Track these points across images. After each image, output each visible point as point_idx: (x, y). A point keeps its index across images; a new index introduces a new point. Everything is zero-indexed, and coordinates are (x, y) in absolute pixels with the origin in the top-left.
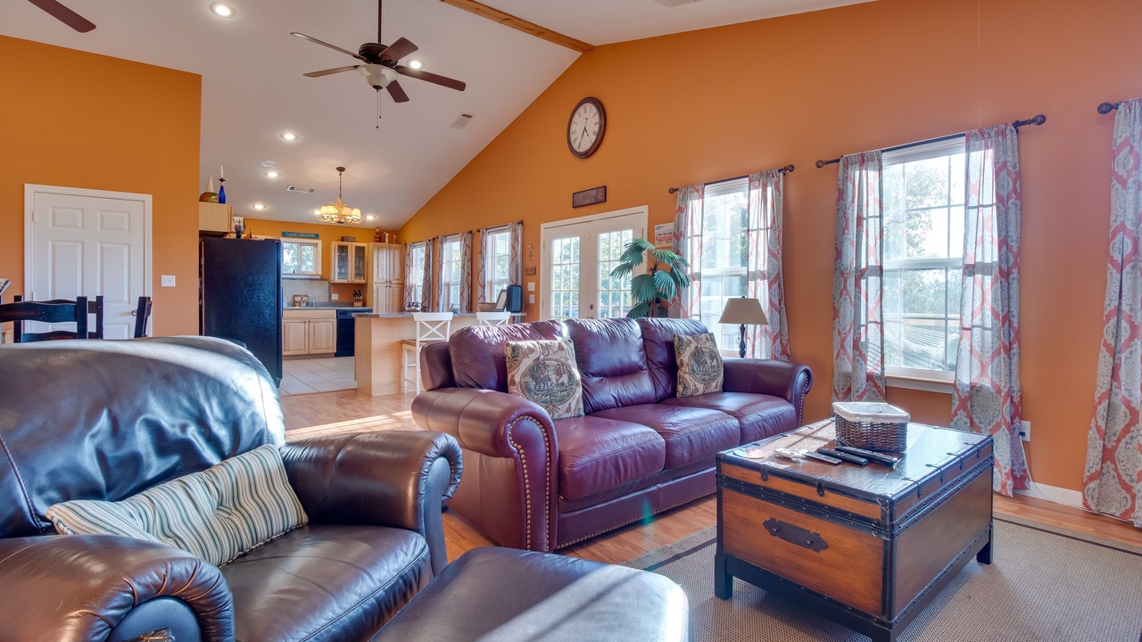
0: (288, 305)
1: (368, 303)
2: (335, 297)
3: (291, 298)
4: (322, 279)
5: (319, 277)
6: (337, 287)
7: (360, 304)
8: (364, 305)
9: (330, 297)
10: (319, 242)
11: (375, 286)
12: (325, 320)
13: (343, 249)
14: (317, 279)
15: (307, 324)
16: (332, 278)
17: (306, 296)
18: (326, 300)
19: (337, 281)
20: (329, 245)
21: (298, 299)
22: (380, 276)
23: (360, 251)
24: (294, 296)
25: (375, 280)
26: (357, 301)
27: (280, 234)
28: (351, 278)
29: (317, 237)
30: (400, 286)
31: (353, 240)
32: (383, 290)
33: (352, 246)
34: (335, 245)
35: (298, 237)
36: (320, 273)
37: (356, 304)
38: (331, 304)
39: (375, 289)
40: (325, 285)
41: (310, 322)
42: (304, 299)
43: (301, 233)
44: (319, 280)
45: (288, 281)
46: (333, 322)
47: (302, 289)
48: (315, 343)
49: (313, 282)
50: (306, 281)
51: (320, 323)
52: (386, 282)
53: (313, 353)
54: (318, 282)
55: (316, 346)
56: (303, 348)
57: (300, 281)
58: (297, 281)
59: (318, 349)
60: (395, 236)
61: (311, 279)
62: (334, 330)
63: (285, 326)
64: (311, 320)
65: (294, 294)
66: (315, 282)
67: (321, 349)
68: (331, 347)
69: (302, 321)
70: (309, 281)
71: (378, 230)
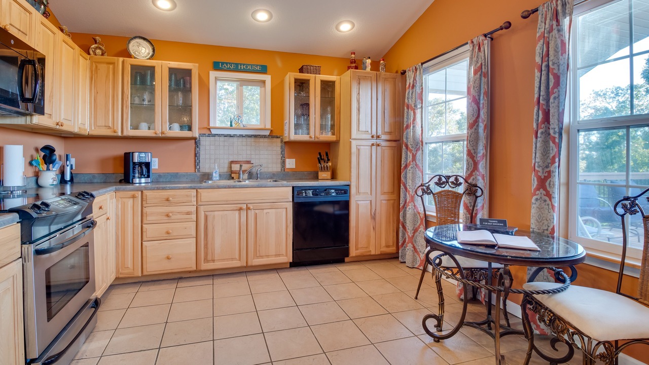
0: (221, 176)
1: (340, 172)
2: (291, 163)
3: (226, 165)
4: (272, 136)
5: (267, 133)
6: (293, 147)
7: (327, 174)
8: (334, 177)
9: (283, 163)
10: (267, 78)
11: (354, 144)
12: (273, 205)
13: (302, 86)
14: (265, 137)
15: (244, 213)
16: (286, 134)
17: (248, 162)
18: (277, 168)
19: (293, 137)
20: (282, 83)
21: (236, 167)
22: (362, 128)
23: (328, 87)
24: (232, 162)
25: (354, 134)
26: (324, 169)
27: (211, 66)
28: (315, 131)
29: (263, 70)
30: (394, 144)
31: (317, 71)
32: (365, 151)
33: (315, 81)
34: (290, 78)
35: (236, 70)
36: (269, 126)
37: (322, 175)
38: (284, 175)
39: (354, 149)
40: (277, 146)
41: (248, 209)
42: (245, 167)
43: (241, 64)
44: (267, 137)
45: (222, 139)
46: (286, 208)
47: (242, 151)
48: (258, 246)
49: (258, 140)
50: (249, 139)
51: (265, 211)
52: (370, 138)
53: (254, 264)
54: (266, 140)
55: (259, 251)
56: (237, 257)
57: (240, 139)
58: (235, 139)
59: (262, 257)
60: (382, 62)
61: (256, 136)
62: (289, 222)
63: (206, 217)
64: (251, 206)
65: (230, 160)
66: (262, 140)
67: (268, 256)
68: (284, 253)
69: (235, 208)
70: (253, 139)
71: (353, 56)
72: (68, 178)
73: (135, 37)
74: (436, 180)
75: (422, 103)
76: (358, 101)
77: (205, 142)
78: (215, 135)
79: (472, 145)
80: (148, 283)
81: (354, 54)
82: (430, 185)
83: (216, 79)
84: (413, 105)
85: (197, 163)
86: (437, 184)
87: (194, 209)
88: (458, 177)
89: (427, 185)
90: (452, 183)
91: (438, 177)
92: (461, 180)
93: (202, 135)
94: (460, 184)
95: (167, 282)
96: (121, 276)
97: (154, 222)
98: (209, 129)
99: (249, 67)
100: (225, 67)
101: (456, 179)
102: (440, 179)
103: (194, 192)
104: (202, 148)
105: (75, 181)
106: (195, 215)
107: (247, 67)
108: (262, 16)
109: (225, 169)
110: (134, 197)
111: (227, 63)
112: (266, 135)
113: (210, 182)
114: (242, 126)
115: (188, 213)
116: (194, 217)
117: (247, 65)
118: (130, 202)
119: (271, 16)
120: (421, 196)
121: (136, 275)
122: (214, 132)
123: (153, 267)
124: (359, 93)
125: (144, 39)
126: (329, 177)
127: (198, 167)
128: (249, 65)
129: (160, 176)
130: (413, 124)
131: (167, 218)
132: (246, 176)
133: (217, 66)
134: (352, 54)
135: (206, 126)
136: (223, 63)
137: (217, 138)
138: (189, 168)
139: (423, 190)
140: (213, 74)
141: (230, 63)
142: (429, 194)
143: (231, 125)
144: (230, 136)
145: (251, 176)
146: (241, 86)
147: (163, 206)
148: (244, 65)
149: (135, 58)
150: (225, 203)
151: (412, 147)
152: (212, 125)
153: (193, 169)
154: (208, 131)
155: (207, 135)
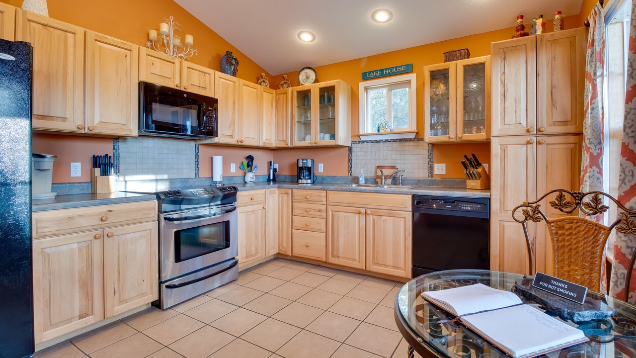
2: (440, 169)
3: (374, 170)
4: (417, 139)
5: (413, 136)
9: (431, 168)
10: (412, 77)
11: (496, 142)
12: (391, 212)
14: (410, 140)
15: (363, 217)
17: (393, 167)
19: (436, 139)
21: (379, 172)
22: (510, 118)
24: (378, 167)
25: (495, 130)
26: (471, 176)
27: (360, 76)
28: (457, 130)
29: (409, 69)
34: (425, 72)
35: (382, 76)
36: (414, 128)
37: (471, 183)
38: (431, 182)
40: (423, 149)
41: (367, 214)
42: (387, 172)
43: (386, 69)
44: (412, 141)
45: (370, 144)
46: (405, 218)
47: (388, 156)
48: (376, 253)
49: (403, 144)
50: (395, 144)
51: (383, 218)
52: (525, 133)
53: (372, 270)
54: (411, 143)
55: (377, 258)
56: (357, 258)
57: (387, 144)
58: (381, 144)
59: (380, 265)
60: (557, 16)
61: (400, 140)
62: (407, 234)
63: (333, 216)
64: (369, 211)
65: (377, 165)
66: (407, 144)
67: (386, 266)
68: (402, 266)
69: (356, 211)
70: (397, 144)
71: (520, 20)
72: (272, 178)
73: (303, 69)
74: (553, 197)
75: (603, 68)
76: (503, 84)
77: (356, 148)
78: (363, 142)
79: (631, 134)
80: (297, 263)
81: (522, 17)
82: (539, 206)
83: (366, 89)
84: (592, 74)
85: (350, 168)
86: (553, 204)
87: (324, 208)
88: (601, 196)
89: (534, 205)
90: (588, 205)
91: (557, 193)
92: (606, 201)
93: (354, 142)
94: (604, 209)
95: (307, 265)
96: (281, 252)
97: (298, 215)
98: (359, 136)
99: (394, 70)
100: (372, 75)
101: (596, 200)
102: (561, 197)
103: (324, 194)
104: (354, 154)
105: (277, 180)
106: (325, 213)
107: (391, 70)
108: (382, 17)
109: (372, 174)
110: (287, 194)
111: (373, 72)
112: (411, 139)
113: (353, 185)
114: (388, 130)
115: (320, 211)
116: (324, 214)
117: (391, 69)
118: (285, 197)
119: (390, 13)
120: (523, 223)
121: (287, 254)
122: (363, 138)
123: (299, 251)
124: (504, 73)
125: (309, 68)
126: (479, 187)
127: (351, 171)
128: (393, 68)
129: (323, 178)
130: (591, 104)
131: (306, 213)
132: (389, 181)
133: (366, 77)
134: (518, 18)
135: (356, 134)
136: (370, 73)
137: (366, 144)
138: (345, 173)
139: (526, 213)
140: (362, 85)
141: (375, 71)
142: (536, 220)
143: (378, 131)
144: (377, 142)
145: (395, 181)
146: (390, 90)
147: (304, 202)
148: (388, 69)
149: (302, 85)
150: (347, 205)
151: (590, 143)
152: (361, 132)
153: (347, 172)
154: (357, 139)
155: (357, 142)
